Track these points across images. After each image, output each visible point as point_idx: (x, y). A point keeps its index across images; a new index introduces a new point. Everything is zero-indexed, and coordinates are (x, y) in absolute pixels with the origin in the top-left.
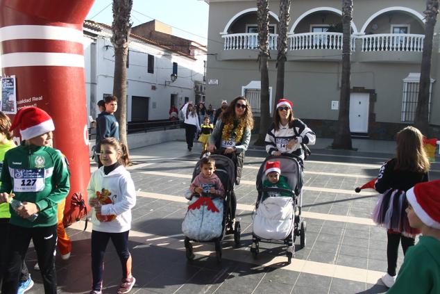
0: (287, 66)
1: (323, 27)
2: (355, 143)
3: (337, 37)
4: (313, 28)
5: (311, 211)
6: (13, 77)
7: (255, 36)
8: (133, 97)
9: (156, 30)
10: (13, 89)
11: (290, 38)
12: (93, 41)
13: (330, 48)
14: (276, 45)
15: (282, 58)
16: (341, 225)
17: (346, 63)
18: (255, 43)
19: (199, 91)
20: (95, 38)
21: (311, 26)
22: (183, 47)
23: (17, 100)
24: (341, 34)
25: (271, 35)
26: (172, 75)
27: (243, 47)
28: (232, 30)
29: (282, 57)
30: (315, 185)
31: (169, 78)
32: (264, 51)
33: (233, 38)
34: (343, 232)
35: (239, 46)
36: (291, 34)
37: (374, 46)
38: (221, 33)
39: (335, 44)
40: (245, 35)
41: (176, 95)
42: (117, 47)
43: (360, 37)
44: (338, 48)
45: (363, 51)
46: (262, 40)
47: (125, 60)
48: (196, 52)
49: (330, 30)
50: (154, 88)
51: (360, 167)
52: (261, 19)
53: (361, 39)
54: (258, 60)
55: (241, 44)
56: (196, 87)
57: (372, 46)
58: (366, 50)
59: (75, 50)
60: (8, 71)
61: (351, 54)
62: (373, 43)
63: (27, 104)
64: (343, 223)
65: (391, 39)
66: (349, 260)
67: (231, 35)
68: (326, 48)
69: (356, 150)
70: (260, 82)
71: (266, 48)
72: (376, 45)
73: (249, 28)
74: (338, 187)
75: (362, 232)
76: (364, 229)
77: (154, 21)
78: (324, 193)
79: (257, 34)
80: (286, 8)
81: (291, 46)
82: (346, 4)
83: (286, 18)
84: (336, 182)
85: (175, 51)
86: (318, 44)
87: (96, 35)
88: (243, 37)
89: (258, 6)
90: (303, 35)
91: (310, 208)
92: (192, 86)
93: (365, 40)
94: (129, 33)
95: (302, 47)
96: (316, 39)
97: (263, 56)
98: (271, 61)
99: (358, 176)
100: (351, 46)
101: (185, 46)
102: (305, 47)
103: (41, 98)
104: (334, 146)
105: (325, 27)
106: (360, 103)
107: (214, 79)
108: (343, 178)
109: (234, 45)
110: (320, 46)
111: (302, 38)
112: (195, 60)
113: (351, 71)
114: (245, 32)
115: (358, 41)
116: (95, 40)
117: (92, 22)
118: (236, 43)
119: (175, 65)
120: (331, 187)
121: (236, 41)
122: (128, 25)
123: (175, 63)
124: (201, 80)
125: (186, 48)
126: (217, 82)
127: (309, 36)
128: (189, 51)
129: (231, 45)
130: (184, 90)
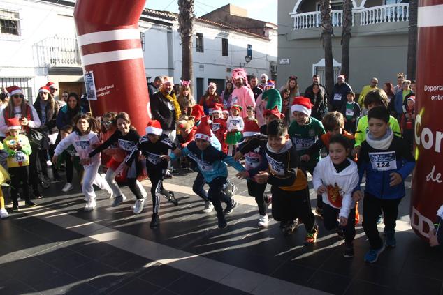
0: (353, 42)
6: (91, 72)
7: (319, 14)
9: (233, 12)
10: (92, 81)
11: (360, 13)
12: (168, 30)
13: (398, 20)
14: (341, 21)
15: (347, 34)
17: (412, 35)
18: (319, 21)
19: (275, 70)
20: (170, 27)
22: (256, 28)
23: (97, 89)
26: (246, 57)
27: (312, 25)
28: (301, 9)
31: (244, 60)
32: (327, 29)
33: (302, 17)
35: (308, 26)
36: (359, 8)
38: (290, 13)
40: (313, 13)
48: (270, 33)
50: (229, 70)
54: (321, 38)
55: (310, 23)
56: (272, 67)
60: (89, 68)
63: (103, 92)
67: (300, 15)
70: (324, 60)
71: (329, 26)
73: (319, 5)
77: (228, 6)
81: (361, 21)
86: (389, 17)
87: (172, 24)
88: (312, 16)
90: (373, 8)
92: (269, 64)
95: (372, 22)
96: (387, 11)
97: (328, 32)
101: (260, 28)
102: (376, 21)
103: (113, 86)
107: (285, 58)
109: (303, 24)
110: (392, 19)
111: (372, 11)
112: (270, 40)
114: (314, 11)
116: (170, 29)
118: (305, 22)
121: (305, 20)
122: (191, 16)
123: (250, 46)
124: (276, 60)
125: (260, 30)
126: (288, 61)
127: (379, 10)
128: (264, 32)
129: (300, 24)
130: (259, 71)
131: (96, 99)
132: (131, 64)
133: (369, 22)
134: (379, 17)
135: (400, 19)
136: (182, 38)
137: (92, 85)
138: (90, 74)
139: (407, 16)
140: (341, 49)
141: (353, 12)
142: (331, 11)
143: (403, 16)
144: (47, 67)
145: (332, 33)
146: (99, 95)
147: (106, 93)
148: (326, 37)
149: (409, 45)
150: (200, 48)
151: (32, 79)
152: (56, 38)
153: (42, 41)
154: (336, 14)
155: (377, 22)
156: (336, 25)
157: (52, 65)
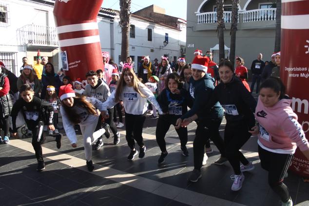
0: (238, 34)
1: (268, 5)
4: (261, 5)
8: (138, 57)
9: (155, 10)
10: (66, 57)
11: (243, 14)
12: (111, 22)
14: (231, 19)
17: (278, 30)
18: (215, 19)
20: (112, 20)
21: (260, 4)
22: (171, 22)
23: (69, 63)
26: (164, 42)
28: (203, 10)
29: (234, 28)
31: (163, 44)
35: (208, 21)
36: (242, 10)
38: (195, 13)
40: (211, 13)
41: (167, 55)
46: (220, 16)
47: (128, 34)
48: (181, 25)
49: (273, 6)
50: (152, 51)
52: (218, 3)
54: (217, 30)
55: (209, 20)
56: (182, 49)
60: (63, 49)
63: (73, 65)
67: (202, 14)
68: (269, 20)
70: (218, 45)
73: (215, 8)
77: (153, 6)
79: (216, 12)
81: (244, 19)
83: (237, 1)
87: (114, 18)
88: (210, 15)
90: (252, 11)
92: (179, 47)
95: (251, 20)
96: (262, 13)
97: (221, 26)
98: (226, 31)
102: (253, 19)
103: (79, 61)
105: (269, 5)
107: (191, 43)
109: (204, 20)
110: (264, 18)
111: (251, 13)
112: (181, 31)
114: (212, 11)
117: (111, 10)
118: (205, 19)
121: (206, 17)
122: (129, 13)
123: (167, 34)
124: (185, 44)
125: (174, 23)
126: (193, 45)
127: (256, 12)
128: (177, 25)
129: (202, 20)
130: (173, 52)
131: (68, 70)
133: (249, 20)
134: (256, 17)
136: (122, 28)
137: (66, 60)
138: (64, 53)
139: (275, 17)
140: (230, 39)
141: (239, 13)
142: (224, 12)
143: (272, 17)
144: (26, 45)
145: (224, 27)
146: (71, 67)
147: (75, 66)
148: (220, 29)
149: (276, 37)
150: (133, 36)
151: (15, 54)
152: (33, 26)
153: (23, 27)
154: (227, 14)
155: (255, 20)
156: (226, 22)
157: (29, 45)
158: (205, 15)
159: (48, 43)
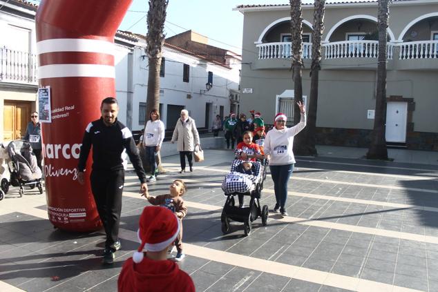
0: (321, 75)
1: (359, 36)
2: (391, 153)
3: (373, 45)
4: (349, 36)
5: (339, 222)
6: (48, 87)
7: (289, 45)
8: (168, 105)
9: (193, 39)
10: (47, 98)
11: (325, 47)
12: (130, 51)
13: (366, 56)
16: (369, 238)
17: (381, 71)
18: (289, 52)
19: (234, 99)
20: (132, 48)
21: (347, 34)
22: (218, 56)
24: (377, 42)
25: (305, 43)
26: (207, 84)
27: (277, 56)
28: (267, 38)
29: (316, 66)
30: (345, 196)
31: (204, 87)
32: (297, 60)
33: (267, 47)
34: (371, 245)
35: (274, 56)
36: (326, 42)
37: (413, 54)
38: (255, 43)
39: (371, 53)
40: (279, 44)
41: (211, 104)
42: (151, 57)
43: (398, 45)
44: (375, 57)
45: (400, 59)
46: (296, 49)
47: (158, 69)
48: (231, 61)
49: (367, 38)
50: (189, 97)
51: (394, 178)
52: (294, 28)
53: (399, 47)
54: (291, 69)
55: (275, 53)
56: (232, 96)
57: (411, 53)
58: (404, 58)
59: (106, 61)
60: (44, 82)
61: (387, 62)
62: (411, 50)
63: (60, 113)
64: (371, 235)
65: (431, 46)
66: (374, 274)
67: (265, 45)
68: (362, 56)
69: (392, 160)
70: (293, 91)
71: (299, 57)
72: (415, 52)
73: (284, 37)
74: (369, 199)
75: (391, 246)
76: (394, 242)
78: (354, 204)
79: (290, 43)
80: (320, 17)
81: (326, 54)
82: (382, 11)
83: (320, 27)
84: (368, 193)
85: (210, 60)
86: (354, 53)
87: (133, 46)
88: (277, 46)
89: (292, 15)
90: (338, 43)
91: (339, 219)
92: (227, 94)
93: (403, 47)
94: (163, 43)
95: (337, 56)
96: (352, 47)
97: (297, 65)
98: (304, 70)
99: (391, 187)
100: (389, 54)
101: (221, 55)
102: (340, 56)
103: (73, 108)
104: (369, 156)
105: (361, 35)
106: (397, 112)
107: (248, 87)
108: (375, 189)
109: (268, 54)
110: (356, 54)
111: (337, 46)
112: (231, 69)
113: (386, 80)
114: (279, 41)
115: (396, 49)
116: (132, 50)
117: (130, 33)
119: (210, 74)
120: (362, 198)
121: (270, 49)
122: (161, 36)
124: (236, 88)
125: (221, 58)
126: (251, 91)
127: (344, 45)
128: (225, 61)
129: (265, 54)
130: (219, 99)
131: (50, 121)
132: (99, 83)
133: (333, 56)
134: (344, 52)
135: (364, 55)
136: (149, 59)
137: (47, 103)
138: (46, 90)
139: (375, 53)
140: (310, 82)
141: (321, 45)
142: (302, 43)
143: (366, 52)
145: (302, 64)
146: (54, 117)
147: (62, 116)
148: (295, 68)
149: (378, 81)
150: (162, 74)
155: (342, 57)
156: (305, 57)
158: (270, 47)
159: (30, 79)
